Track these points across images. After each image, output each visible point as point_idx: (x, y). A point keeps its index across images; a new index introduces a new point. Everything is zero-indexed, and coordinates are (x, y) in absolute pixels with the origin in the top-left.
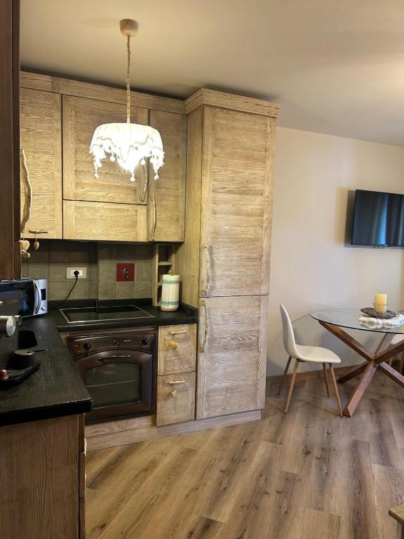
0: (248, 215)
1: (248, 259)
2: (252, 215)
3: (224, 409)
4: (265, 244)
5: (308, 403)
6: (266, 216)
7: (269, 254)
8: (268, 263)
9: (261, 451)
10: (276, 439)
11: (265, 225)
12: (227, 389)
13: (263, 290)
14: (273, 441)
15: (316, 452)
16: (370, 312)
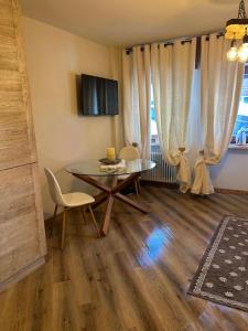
0: (7, 90)
1: (15, 132)
2: (12, 90)
3: (14, 269)
4: (28, 118)
5: (74, 235)
6: (25, 91)
7: (33, 127)
8: (33, 135)
9: (55, 293)
10: (64, 277)
11: (25, 99)
12: (13, 252)
13: (33, 158)
14: (62, 279)
15: (97, 276)
16: (106, 162)
